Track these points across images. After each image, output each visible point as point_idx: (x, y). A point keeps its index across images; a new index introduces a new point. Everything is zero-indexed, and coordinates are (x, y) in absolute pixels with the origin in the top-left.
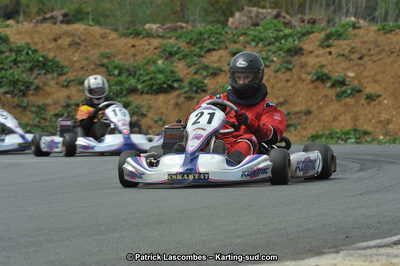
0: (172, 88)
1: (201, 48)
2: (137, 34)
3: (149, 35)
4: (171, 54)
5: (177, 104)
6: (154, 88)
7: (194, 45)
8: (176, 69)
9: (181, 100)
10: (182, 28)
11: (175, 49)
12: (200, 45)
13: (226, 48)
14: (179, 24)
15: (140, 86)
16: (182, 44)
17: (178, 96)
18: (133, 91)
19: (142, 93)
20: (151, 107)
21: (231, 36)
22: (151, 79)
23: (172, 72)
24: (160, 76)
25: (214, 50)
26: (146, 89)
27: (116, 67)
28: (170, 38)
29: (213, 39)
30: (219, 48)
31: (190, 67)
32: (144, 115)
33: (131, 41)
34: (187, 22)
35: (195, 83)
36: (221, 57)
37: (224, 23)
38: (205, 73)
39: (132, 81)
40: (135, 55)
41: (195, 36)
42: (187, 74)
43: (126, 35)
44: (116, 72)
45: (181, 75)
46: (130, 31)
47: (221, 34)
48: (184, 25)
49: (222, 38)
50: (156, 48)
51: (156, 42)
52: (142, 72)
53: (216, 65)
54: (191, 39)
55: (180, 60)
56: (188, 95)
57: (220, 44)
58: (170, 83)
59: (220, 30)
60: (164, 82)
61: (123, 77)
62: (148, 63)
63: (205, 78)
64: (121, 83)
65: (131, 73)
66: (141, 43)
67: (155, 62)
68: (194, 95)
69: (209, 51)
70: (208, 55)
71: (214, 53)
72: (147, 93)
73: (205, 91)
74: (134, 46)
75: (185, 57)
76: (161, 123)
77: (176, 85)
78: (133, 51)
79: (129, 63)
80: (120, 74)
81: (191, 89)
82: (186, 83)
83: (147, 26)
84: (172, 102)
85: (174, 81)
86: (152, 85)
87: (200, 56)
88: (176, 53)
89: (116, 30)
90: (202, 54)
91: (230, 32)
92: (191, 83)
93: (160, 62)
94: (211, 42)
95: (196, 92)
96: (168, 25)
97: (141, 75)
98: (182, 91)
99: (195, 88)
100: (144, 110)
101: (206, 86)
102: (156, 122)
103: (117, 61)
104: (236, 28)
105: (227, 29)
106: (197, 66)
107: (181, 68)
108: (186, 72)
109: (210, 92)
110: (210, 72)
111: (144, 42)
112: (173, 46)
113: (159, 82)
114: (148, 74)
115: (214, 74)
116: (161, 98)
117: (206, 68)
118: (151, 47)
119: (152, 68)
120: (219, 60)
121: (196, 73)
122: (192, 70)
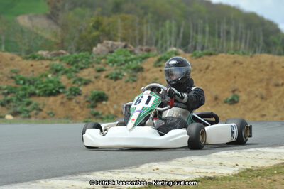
0: (58, 93)
1: (77, 67)
2: (34, 58)
3: (42, 58)
4: (57, 71)
5: (62, 103)
6: (47, 92)
7: (72, 65)
8: (60, 81)
9: (65, 100)
10: (63, 54)
11: (59, 68)
12: (75, 65)
13: (93, 67)
14: (61, 51)
15: (37, 91)
16: (64, 64)
17: (63, 98)
18: (33, 94)
19: (39, 96)
20: (44, 105)
21: (95, 59)
22: (45, 87)
23: (59, 82)
24: (51, 85)
25: (85, 68)
26: (41, 94)
27: (21, 79)
28: (56, 60)
29: (84, 61)
30: (88, 67)
31: (69, 78)
32: (40, 110)
33: (30, 62)
34: (66, 50)
35: (73, 89)
36: (90, 73)
37: (90, 51)
38: (80, 83)
39: (32, 88)
40: (33, 71)
41: (72, 59)
42: (69, 83)
43: (27, 58)
44: (22, 82)
45: (64, 84)
46: (29, 56)
47: (89, 58)
48: (64, 52)
49: (90, 61)
50: (47, 67)
51: (46, 63)
52: (38, 82)
53: (87, 78)
54: (70, 61)
55: (63, 74)
56: (70, 97)
57: (88, 64)
58: (57, 89)
59: (88, 55)
60: (53, 89)
61: (26, 86)
62: (42, 76)
63: (80, 86)
64: (25, 89)
65: (31, 83)
66: (37, 63)
67: (46, 76)
68: (73, 97)
69: (82, 68)
70: (81, 71)
71: (85, 70)
72: (43, 96)
73: (80, 94)
74: (32, 65)
75: (66, 72)
76: (51, 115)
77: (61, 90)
78: (31, 68)
79: (29, 76)
80: (24, 83)
81: (71, 93)
82: (67, 89)
83: (40, 52)
84: (59, 102)
85: (60, 88)
86: (46, 90)
87: (76, 72)
88: (60, 70)
89: (20, 55)
90: (77, 70)
91: (94, 56)
92: (71, 90)
93: (50, 76)
94: (83, 63)
95: (75, 95)
96: (54, 52)
97: (38, 84)
98: (65, 94)
99: (73, 93)
100: (41, 107)
101: (80, 91)
102: (48, 114)
103: (22, 75)
104: (99, 54)
105: (93, 55)
106: (74, 79)
107: (64, 80)
108: (67, 82)
109: (83, 95)
110: (83, 82)
111: (39, 63)
112: (58, 66)
113: (50, 88)
114: (42, 83)
115: (86, 83)
116: (52, 99)
117: (80, 80)
118: (43, 66)
119: (45, 80)
120: (89, 75)
121: (74, 83)
122: (72, 81)
